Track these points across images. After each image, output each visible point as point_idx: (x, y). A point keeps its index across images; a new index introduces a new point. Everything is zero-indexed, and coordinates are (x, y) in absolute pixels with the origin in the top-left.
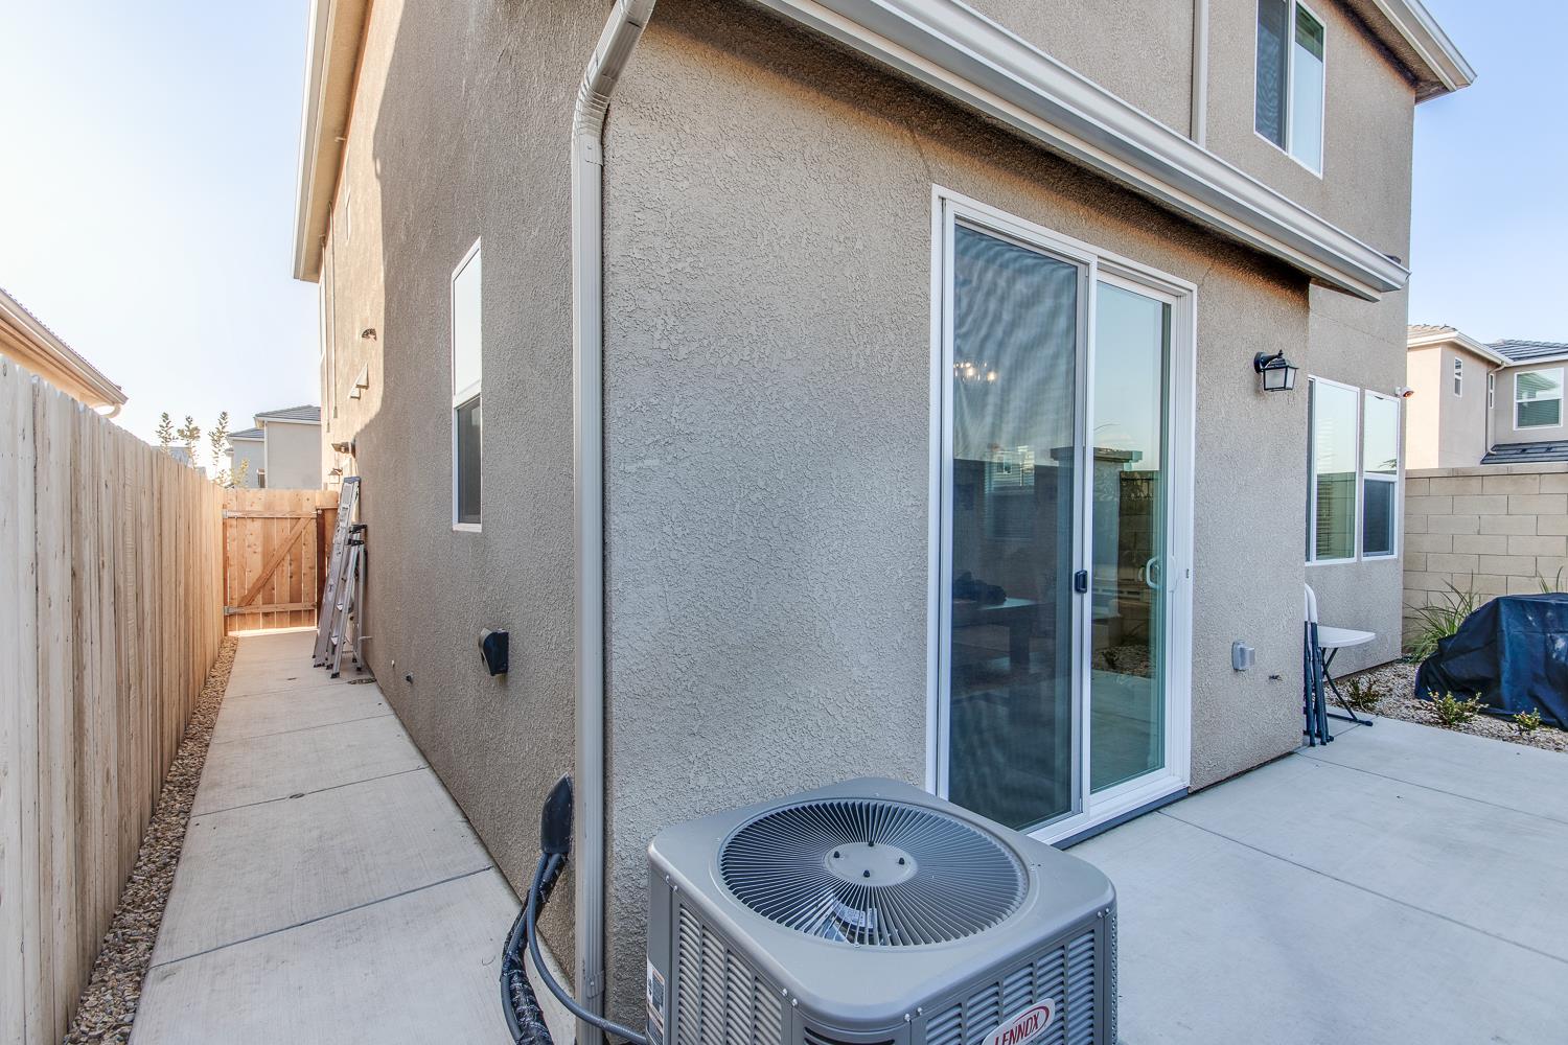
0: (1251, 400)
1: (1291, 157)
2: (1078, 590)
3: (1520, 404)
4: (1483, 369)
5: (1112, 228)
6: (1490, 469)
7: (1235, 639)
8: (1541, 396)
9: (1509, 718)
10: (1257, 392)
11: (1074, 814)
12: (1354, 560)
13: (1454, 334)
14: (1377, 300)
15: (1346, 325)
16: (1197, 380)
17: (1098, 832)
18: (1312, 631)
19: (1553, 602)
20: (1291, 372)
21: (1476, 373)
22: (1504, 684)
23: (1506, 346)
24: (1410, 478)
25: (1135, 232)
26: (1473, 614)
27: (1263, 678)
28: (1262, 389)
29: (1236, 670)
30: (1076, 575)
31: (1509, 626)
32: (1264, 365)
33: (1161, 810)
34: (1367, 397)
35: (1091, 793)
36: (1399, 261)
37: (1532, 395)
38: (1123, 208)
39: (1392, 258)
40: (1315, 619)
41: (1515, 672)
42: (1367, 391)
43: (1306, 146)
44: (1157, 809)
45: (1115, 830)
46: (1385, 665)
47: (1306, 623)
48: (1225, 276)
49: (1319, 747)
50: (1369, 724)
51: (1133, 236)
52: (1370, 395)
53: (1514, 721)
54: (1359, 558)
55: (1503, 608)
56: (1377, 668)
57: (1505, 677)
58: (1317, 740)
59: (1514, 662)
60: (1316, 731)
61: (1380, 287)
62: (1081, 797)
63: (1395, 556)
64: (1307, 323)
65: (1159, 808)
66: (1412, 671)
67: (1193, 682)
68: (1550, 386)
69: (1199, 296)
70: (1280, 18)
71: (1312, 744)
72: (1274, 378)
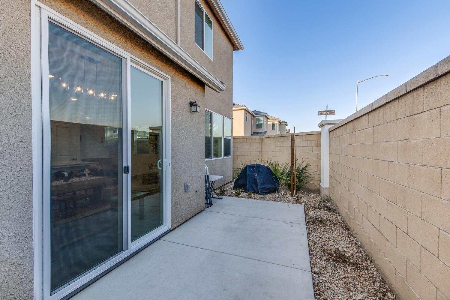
0: (189, 114)
1: (205, 52)
2: (125, 173)
3: (257, 124)
4: (250, 116)
5: (137, 50)
6: (253, 137)
7: (185, 182)
8: (260, 122)
9: (247, 192)
10: (191, 112)
11: (124, 251)
12: (222, 158)
13: (246, 108)
14: (219, 92)
15: (219, 100)
16: (171, 106)
17: (135, 254)
18: (207, 177)
19: (255, 166)
20: (198, 108)
21: (249, 117)
22: (247, 185)
23: (255, 111)
24: (234, 138)
25: (146, 54)
26: (243, 169)
27: (194, 192)
28: (192, 111)
29: (185, 191)
30: (124, 167)
31: (249, 172)
32: (192, 105)
33: (161, 239)
34: (224, 118)
35: (132, 242)
36: (223, 83)
37: (259, 122)
38: (141, 44)
39: (221, 82)
40: (208, 174)
41: (249, 182)
42: (224, 117)
43: (209, 51)
44: (159, 239)
45: (142, 251)
46: (229, 183)
47: (206, 175)
48: (180, 77)
49: (210, 207)
50: (222, 199)
51: (145, 55)
52: (225, 118)
53: (248, 193)
54: (224, 157)
55: (248, 168)
56: (227, 184)
57: (248, 183)
58: (209, 205)
59: (249, 180)
60: (209, 203)
61: (220, 89)
62: (127, 244)
63: (231, 157)
64: (205, 96)
65: (160, 238)
66: (233, 183)
67: (172, 197)
68: (261, 121)
69: (171, 80)
70: (202, 15)
71: (208, 207)
72: (194, 109)
